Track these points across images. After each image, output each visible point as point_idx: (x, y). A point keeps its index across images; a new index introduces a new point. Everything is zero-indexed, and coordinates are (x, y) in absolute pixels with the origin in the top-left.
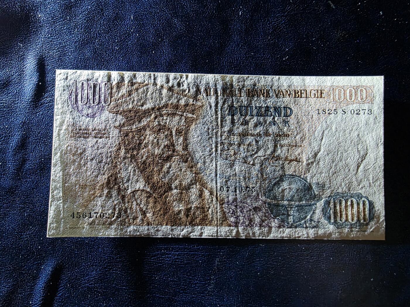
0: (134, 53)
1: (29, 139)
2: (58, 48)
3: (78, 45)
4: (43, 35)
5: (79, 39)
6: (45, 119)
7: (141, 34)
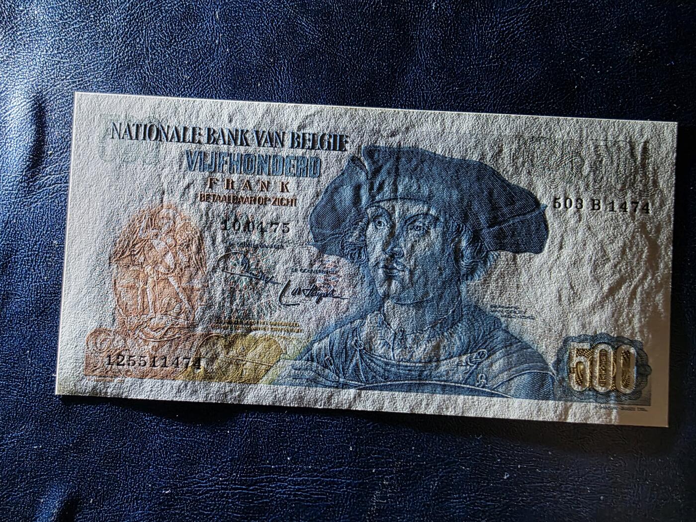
0: (220, 86)
1: (15, 255)
2: (73, 76)
3: (112, 70)
4: (42, 51)
5: (112, 58)
6: (48, 216)
7: (235, 49)
